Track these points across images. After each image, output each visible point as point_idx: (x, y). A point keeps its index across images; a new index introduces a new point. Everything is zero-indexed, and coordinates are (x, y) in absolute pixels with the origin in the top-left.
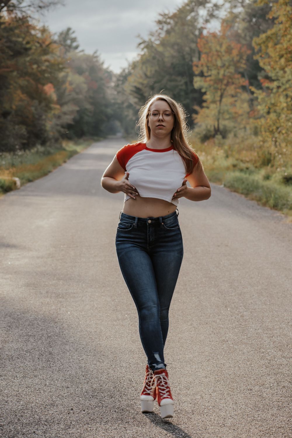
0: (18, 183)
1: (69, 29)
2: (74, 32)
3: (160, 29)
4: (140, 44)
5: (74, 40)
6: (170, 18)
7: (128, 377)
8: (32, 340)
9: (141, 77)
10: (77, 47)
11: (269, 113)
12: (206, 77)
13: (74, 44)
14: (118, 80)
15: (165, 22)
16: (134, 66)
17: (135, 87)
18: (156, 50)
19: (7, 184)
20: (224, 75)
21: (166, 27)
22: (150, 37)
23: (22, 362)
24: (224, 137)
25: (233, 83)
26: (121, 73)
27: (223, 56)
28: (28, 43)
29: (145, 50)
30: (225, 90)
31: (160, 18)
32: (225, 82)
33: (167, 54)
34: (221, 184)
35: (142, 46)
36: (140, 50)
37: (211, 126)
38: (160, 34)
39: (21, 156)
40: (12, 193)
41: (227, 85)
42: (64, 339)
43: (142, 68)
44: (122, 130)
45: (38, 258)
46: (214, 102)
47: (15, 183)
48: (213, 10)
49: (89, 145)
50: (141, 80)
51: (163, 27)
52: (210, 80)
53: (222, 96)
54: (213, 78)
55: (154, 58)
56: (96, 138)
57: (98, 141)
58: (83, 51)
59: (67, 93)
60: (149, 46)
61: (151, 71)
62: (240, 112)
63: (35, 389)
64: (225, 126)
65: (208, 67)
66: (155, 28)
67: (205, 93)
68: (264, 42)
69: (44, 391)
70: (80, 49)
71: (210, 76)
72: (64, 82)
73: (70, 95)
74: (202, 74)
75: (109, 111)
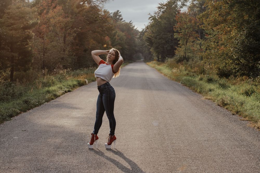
0: (87, 82)
1: (118, 11)
2: (120, 12)
3: (159, 11)
4: (150, 18)
5: (120, 16)
6: (164, 6)
7: (105, 162)
8: (70, 147)
9: (151, 33)
10: (122, 19)
11: (206, 50)
12: (179, 33)
13: (120, 18)
14: (141, 34)
15: (162, 8)
16: (147, 28)
17: (148, 38)
18: (157, 20)
19: (82, 82)
20: (188, 32)
21: (162, 10)
22: (155, 14)
23: (62, 156)
24: (188, 61)
25: (192, 36)
26: (142, 31)
27: (188, 23)
28: (96, 18)
29: (153, 20)
30: (188, 39)
31: (160, 6)
32: (188, 35)
33: (162, 22)
34: (180, 82)
35: (151, 19)
36: (150, 20)
37: (182, 56)
38: (159, 13)
39: (92, 70)
40: (84, 86)
41: (189, 37)
42: (84, 147)
43: (151, 29)
44: (143, 58)
45: (85, 114)
46: (183, 44)
47: (86, 82)
48: (184, 2)
49: (127, 65)
50: (150, 35)
51: (161, 10)
52: (181, 35)
53: (187, 42)
54: (183, 33)
55: (157, 24)
56: (130, 61)
57: (131, 63)
58: (124, 21)
59: (116, 40)
60: (154, 19)
61: (155, 30)
62: (196, 49)
63: (64, 166)
64: (188, 56)
65: (180, 28)
66: (157, 10)
67: (179, 41)
68: (202, 17)
69: (68, 167)
70: (123, 20)
71: (181, 32)
72: (114, 35)
73: (118, 41)
74: (177, 32)
75: (137, 49)
